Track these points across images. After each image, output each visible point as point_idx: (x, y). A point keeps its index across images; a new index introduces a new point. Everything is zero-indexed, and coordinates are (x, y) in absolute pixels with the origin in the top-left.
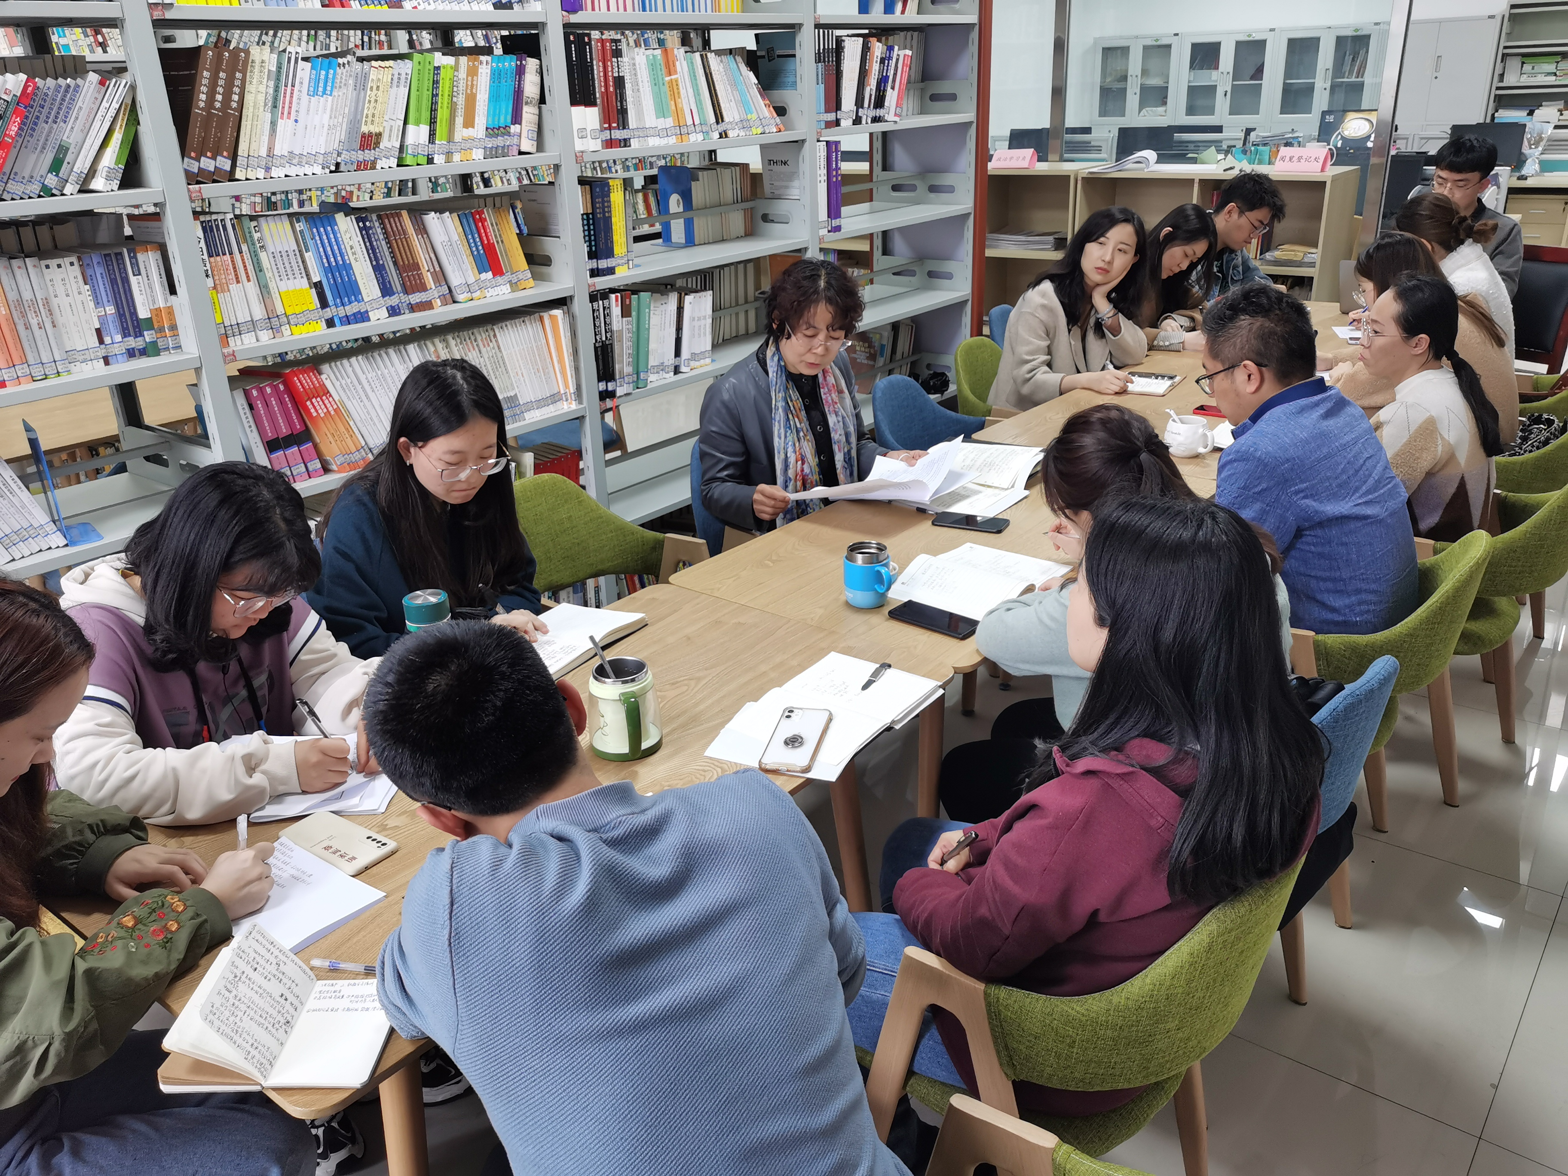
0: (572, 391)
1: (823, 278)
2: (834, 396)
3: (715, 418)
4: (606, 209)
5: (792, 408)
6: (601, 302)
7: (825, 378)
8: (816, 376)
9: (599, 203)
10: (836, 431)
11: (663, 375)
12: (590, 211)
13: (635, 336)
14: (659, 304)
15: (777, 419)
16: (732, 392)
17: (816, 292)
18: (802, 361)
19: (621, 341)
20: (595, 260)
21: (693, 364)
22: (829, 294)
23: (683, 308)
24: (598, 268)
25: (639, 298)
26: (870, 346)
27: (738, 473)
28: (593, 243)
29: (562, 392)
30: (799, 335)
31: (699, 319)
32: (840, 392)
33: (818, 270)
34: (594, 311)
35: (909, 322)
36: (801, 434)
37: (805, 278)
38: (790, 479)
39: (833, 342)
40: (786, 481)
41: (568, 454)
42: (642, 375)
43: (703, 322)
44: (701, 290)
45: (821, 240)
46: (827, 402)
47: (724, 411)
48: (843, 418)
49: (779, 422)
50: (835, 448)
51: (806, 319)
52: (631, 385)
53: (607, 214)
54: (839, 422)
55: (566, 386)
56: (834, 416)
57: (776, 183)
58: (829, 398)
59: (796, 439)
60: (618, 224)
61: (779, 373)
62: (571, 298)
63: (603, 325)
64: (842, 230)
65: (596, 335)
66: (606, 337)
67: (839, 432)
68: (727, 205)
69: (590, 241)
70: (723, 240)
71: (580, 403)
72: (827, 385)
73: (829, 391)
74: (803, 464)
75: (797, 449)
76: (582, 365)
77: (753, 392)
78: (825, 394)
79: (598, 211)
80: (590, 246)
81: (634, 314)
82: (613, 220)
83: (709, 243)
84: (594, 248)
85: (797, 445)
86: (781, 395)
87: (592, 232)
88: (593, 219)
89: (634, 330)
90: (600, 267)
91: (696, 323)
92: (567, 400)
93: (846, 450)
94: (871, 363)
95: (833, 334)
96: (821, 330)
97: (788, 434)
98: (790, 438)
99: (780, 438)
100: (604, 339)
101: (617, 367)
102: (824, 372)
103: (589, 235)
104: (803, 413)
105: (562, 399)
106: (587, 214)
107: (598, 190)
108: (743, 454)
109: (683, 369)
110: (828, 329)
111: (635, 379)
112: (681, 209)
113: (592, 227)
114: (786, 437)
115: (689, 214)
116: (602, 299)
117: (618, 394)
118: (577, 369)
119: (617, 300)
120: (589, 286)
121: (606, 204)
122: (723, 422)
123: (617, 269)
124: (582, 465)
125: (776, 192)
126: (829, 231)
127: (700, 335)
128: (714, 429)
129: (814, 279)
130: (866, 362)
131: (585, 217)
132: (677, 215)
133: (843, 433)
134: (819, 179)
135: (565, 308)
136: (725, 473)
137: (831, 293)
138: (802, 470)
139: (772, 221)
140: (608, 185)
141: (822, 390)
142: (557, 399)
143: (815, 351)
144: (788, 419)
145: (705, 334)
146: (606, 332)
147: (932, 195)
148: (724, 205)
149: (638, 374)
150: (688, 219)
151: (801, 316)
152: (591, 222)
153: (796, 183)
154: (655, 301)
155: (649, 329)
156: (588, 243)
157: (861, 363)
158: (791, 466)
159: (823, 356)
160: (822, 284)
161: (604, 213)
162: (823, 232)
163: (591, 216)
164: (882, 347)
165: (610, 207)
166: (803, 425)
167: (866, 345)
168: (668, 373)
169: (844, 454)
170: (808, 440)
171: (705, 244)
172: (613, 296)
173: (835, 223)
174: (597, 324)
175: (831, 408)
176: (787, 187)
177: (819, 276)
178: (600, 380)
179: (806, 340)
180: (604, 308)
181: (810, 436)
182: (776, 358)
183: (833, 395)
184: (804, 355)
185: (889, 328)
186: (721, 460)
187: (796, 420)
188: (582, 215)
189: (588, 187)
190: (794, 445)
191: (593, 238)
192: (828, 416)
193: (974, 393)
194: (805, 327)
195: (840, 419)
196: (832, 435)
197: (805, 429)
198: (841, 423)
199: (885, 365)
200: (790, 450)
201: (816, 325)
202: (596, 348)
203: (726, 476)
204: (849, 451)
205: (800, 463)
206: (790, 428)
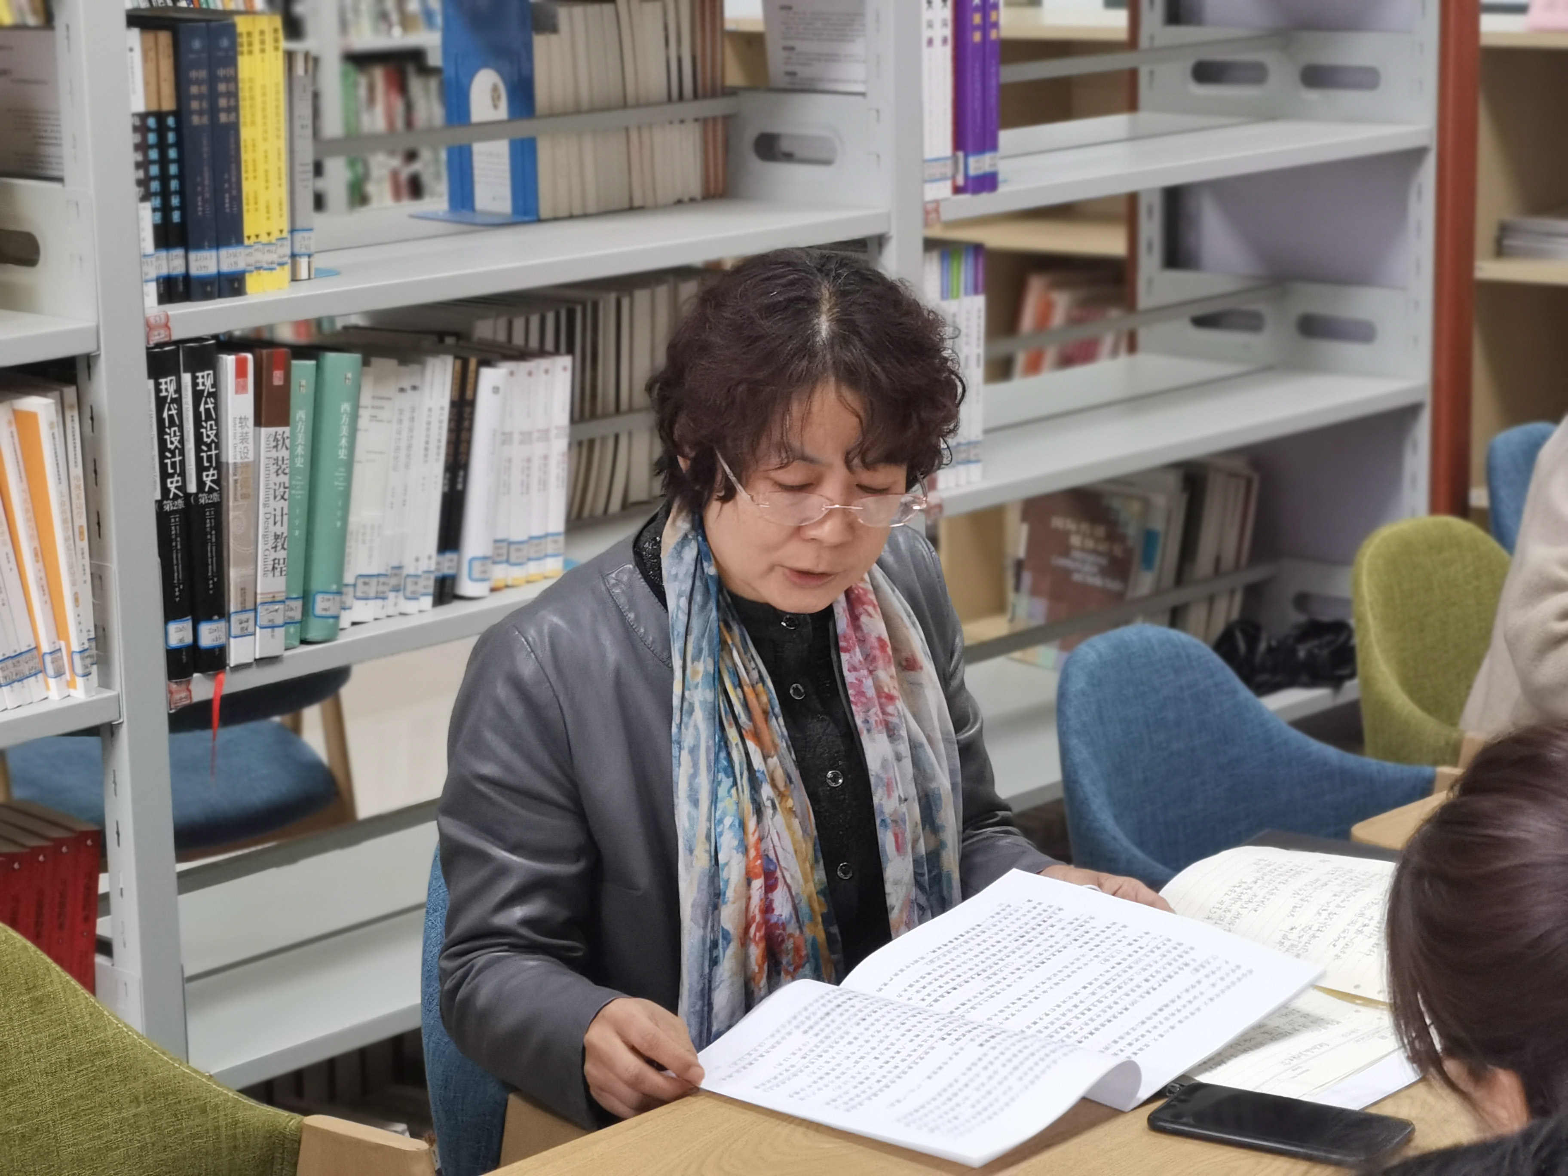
0: (75, 647)
1: (825, 307)
2: (887, 675)
3: (489, 735)
4: (223, 102)
5: (738, 708)
6: (187, 378)
7: (854, 618)
8: (829, 612)
9: (199, 82)
10: (889, 787)
11: (396, 603)
12: (168, 104)
13: (301, 482)
14: (390, 389)
15: (688, 740)
16: (545, 654)
17: (807, 350)
18: (772, 568)
19: (250, 496)
20: (179, 252)
21: (500, 573)
22: (847, 357)
23: (472, 404)
24: (187, 277)
25: (319, 368)
26: (1114, 535)
27: (562, 914)
28: (175, 201)
29: (45, 648)
30: (763, 487)
31: (527, 437)
32: (907, 665)
33: (809, 286)
34: (161, 402)
35: (1240, 465)
36: (766, 791)
37: (771, 310)
38: (726, 936)
39: (870, 501)
40: (715, 945)
41: (59, 843)
42: (321, 604)
43: (539, 449)
44: (542, 353)
45: (930, 212)
46: (861, 693)
47: (517, 711)
48: (914, 746)
49: (694, 751)
50: (887, 839)
51: (776, 436)
52: (279, 632)
53: (223, 118)
54: (899, 758)
55: (60, 629)
56: (882, 738)
57: (800, 46)
58: (869, 683)
59: (748, 807)
60: (261, 147)
61: (698, 598)
62: (89, 361)
63: (190, 445)
64: (1002, 189)
65: (164, 475)
66: (201, 484)
67: (899, 791)
68: (648, 105)
69: (165, 194)
70: (631, 209)
71: (105, 682)
72: (862, 641)
73: (869, 659)
74: (770, 887)
75: (752, 839)
76: (114, 567)
77: (613, 654)
78: (853, 669)
79: (195, 105)
80: (165, 209)
81: (300, 415)
82: (246, 134)
83: (585, 216)
84: (176, 216)
85: (752, 823)
86: (702, 667)
87: (173, 169)
88: (178, 130)
89: (300, 463)
90: (194, 271)
91: (517, 452)
92: (59, 674)
93: (922, 849)
94: (1114, 585)
95: (866, 477)
96: (830, 466)
97: (722, 791)
98: (727, 804)
99: (695, 803)
100: (192, 488)
101: (235, 575)
102: (852, 599)
103: (164, 178)
104: (778, 725)
105: (43, 670)
106: (160, 116)
107: (197, 44)
108: (577, 854)
109: (467, 587)
110: (848, 463)
111: (297, 615)
112: (502, 113)
113: (172, 154)
114: (714, 799)
115: (524, 128)
116: (193, 369)
117: (234, 659)
118: (98, 579)
119: (241, 372)
120: (149, 327)
121: (222, 87)
122: (516, 746)
123: (252, 282)
124: (104, 883)
125: (804, 72)
126: (957, 190)
127: (526, 488)
128: (488, 769)
129: (799, 312)
130: (1097, 581)
131: (152, 122)
132: (489, 130)
133: (912, 791)
134: (926, 34)
135: (70, 392)
136: (519, 912)
137: (856, 353)
138: (767, 908)
139: (789, 157)
140: (230, 31)
141: (844, 657)
142: (25, 669)
143: (813, 533)
144: (724, 743)
145: (544, 484)
146: (200, 469)
147: (1313, 96)
148: (638, 105)
149: (307, 598)
150: (523, 141)
151: (761, 428)
152: (171, 137)
153: (857, 47)
154: (379, 379)
155: (349, 464)
156: (157, 202)
157: (1085, 588)
158: (730, 894)
159: (837, 547)
160: (824, 326)
161: (214, 111)
162: (941, 190)
163: (171, 121)
164: (1150, 538)
165: (234, 95)
166: (774, 761)
167: (1101, 531)
168: (414, 597)
169: (917, 862)
170: (791, 811)
171: (571, 217)
172: (229, 361)
173: (979, 164)
174: (172, 441)
175: (875, 713)
176: (832, 58)
177: (814, 303)
178: (172, 613)
179: (783, 498)
180: (198, 396)
181: (799, 799)
182: (690, 553)
183: (882, 674)
184: (777, 547)
185: (1173, 481)
186: (503, 870)
187: (751, 745)
188: (143, 116)
189: (164, 38)
190: (743, 825)
191: (174, 185)
192: (865, 739)
193: (1413, 689)
194: (775, 461)
195: (904, 748)
196: (876, 800)
197: (779, 775)
198: (908, 763)
199: (1158, 591)
200: (728, 842)
201: (809, 451)
202: (162, 518)
203: (526, 922)
204: (934, 857)
205: (758, 884)
206: (730, 770)
